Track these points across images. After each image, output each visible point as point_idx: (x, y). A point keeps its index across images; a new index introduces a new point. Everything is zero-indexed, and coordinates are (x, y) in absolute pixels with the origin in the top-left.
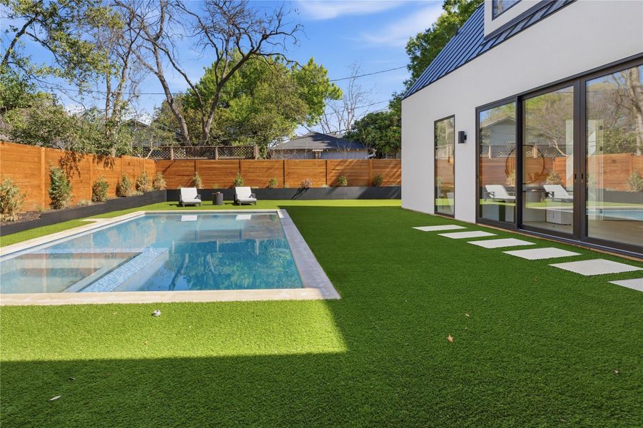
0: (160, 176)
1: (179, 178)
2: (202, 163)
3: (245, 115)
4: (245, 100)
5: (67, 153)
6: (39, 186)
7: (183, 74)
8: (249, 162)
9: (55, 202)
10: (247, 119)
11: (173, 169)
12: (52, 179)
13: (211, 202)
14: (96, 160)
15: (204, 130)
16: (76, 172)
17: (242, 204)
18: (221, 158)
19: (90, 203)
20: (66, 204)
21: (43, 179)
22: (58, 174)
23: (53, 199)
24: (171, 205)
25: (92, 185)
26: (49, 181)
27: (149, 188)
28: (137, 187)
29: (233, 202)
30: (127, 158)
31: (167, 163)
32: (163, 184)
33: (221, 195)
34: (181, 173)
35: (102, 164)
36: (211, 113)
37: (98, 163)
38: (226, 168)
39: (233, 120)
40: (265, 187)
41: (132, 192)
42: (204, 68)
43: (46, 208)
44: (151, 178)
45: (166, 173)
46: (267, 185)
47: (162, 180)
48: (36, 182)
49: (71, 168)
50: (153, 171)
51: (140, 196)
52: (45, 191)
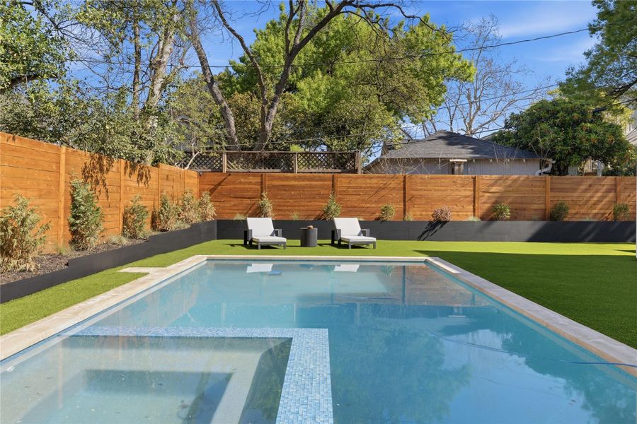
0: (207, 198)
1: (236, 201)
2: (273, 178)
3: (323, 104)
5: (92, 157)
6: (57, 211)
7: (238, 36)
8: (348, 177)
9: (77, 238)
10: (327, 110)
11: (224, 187)
12: (73, 199)
13: (298, 242)
14: (128, 170)
15: (264, 126)
16: (103, 190)
17: (354, 247)
18: (303, 170)
19: (125, 241)
20: (94, 242)
21: (62, 202)
23: (74, 233)
24: (233, 245)
25: (122, 211)
26: (70, 204)
30: (164, 167)
31: (217, 177)
32: (211, 211)
33: (314, 231)
34: (238, 194)
35: (135, 177)
36: (275, 100)
37: (131, 174)
38: (312, 187)
39: (304, 111)
40: (373, 218)
41: (174, 225)
42: (255, 31)
45: (215, 193)
46: (378, 215)
47: (210, 205)
48: (53, 205)
49: (97, 182)
50: (195, 190)
51: (185, 231)
52: (63, 219)
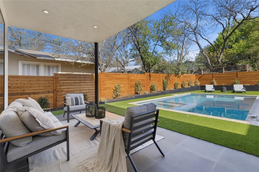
0: (197, 80)
1: (206, 81)
2: (216, 75)
4: (242, 43)
5: (167, 75)
6: (160, 84)
8: (243, 73)
9: (164, 89)
10: (243, 52)
11: (202, 78)
12: (163, 82)
13: (220, 91)
14: (175, 76)
15: (218, 61)
16: (169, 80)
17: (237, 92)
18: (226, 72)
19: (173, 89)
20: (167, 89)
21: (161, 82)
22: (165, 81)
23: (164, 88)
24: (202, 91)
25: (174, 84)
26: (163, 83)
27: (193, 85)
28: (189, 84)
29: (232, 91)
30: (185, 75)
31: (200, 75)
32: (199, 84)
33: (225, 88)
34: (206, 79)
35: (177, 77)
36: (221, 53)
38: (230, 76)
39: (234, 54)
40: (254, 84)
41: (187, 86)
42: (218, 33)
43: (162, 90)
44: (194, 81)
45: (200, 79)
46: (256, 83)
47: (198, 82)
48: (160, 83)
49: (168, 79)
50: (195, 79)
51: (189, 88)
52: (162, 85)
